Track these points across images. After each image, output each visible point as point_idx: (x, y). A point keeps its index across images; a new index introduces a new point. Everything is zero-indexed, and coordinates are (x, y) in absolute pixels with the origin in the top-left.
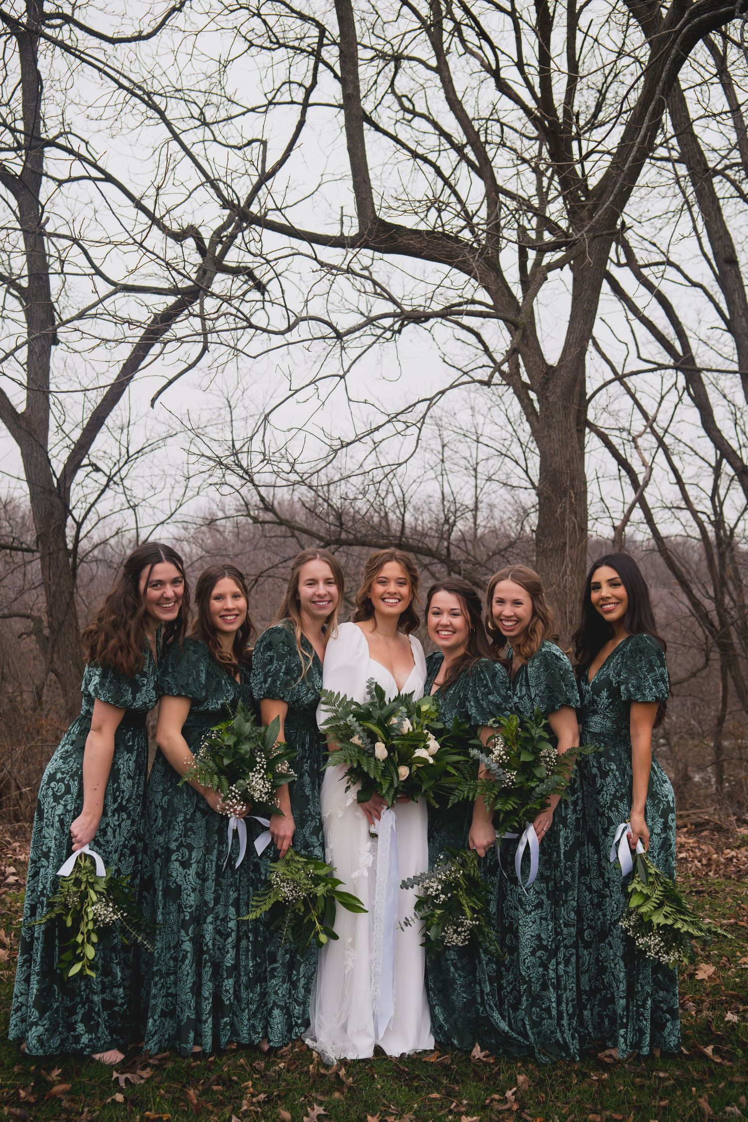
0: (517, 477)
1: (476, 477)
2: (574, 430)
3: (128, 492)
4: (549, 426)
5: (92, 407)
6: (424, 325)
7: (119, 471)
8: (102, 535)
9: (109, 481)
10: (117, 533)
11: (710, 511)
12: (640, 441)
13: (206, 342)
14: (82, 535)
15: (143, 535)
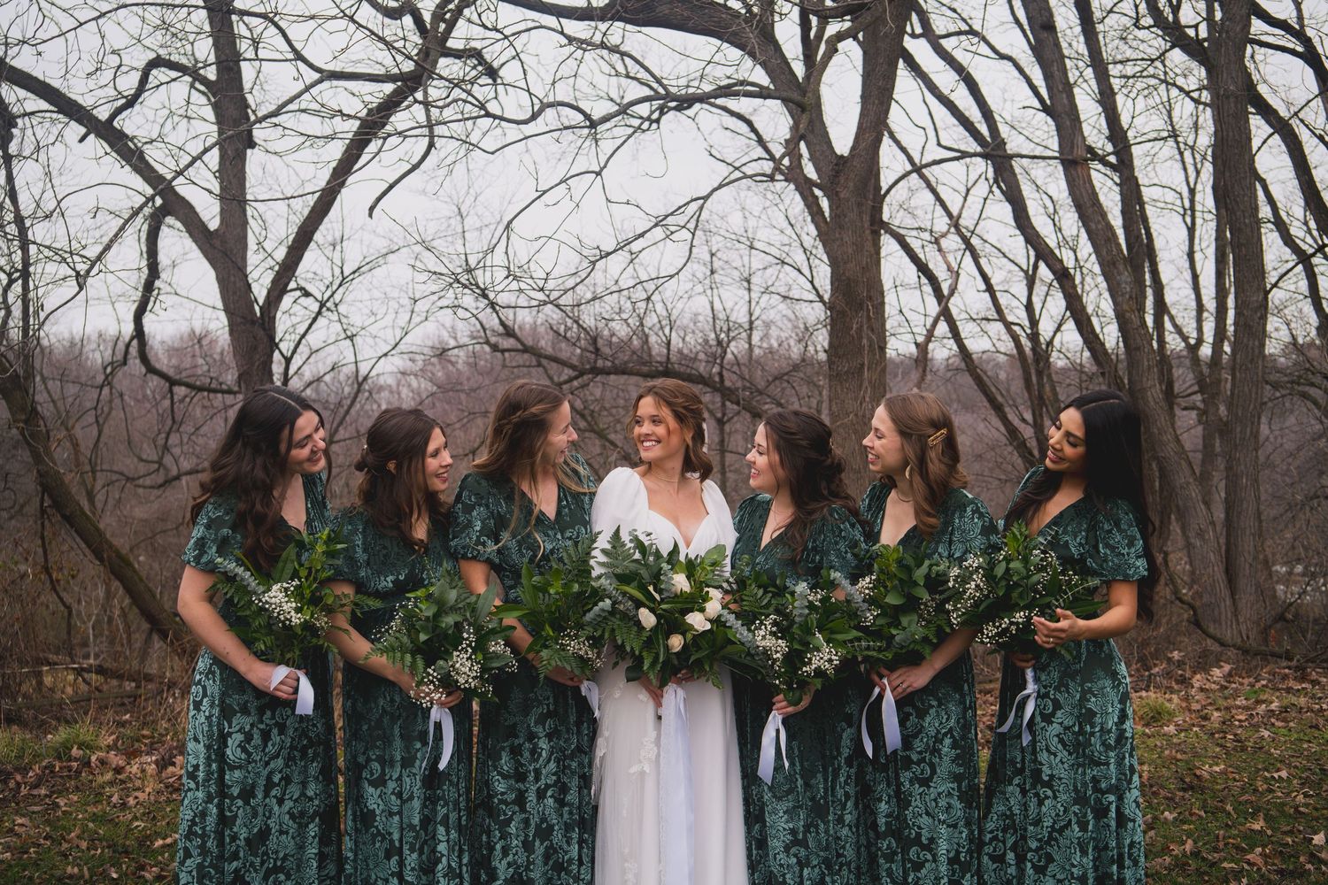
0: (801, 288)
1: (749, 290)
2: (868, 232)
3: (344, 320)
4: (841, 227)
5: (297, 220)
6: (688, 112)
7: (332, 296)
8: (314, 370)
9: (321, 308)
10: (333, 369)
11: (1026, 323)
12: (944, 243)
13: (432, 136)
14: (291, 372)
15: (364, 370)
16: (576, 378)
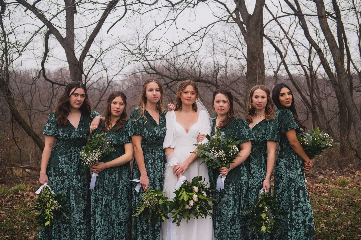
0: (240, 55)
1: (226, 56)
2: (259, 38)
3: (104, 65)
4: (250, 36)
5: (89, 34)
6: (205, 2)
7: (99, 57)
8: (95, 80)
9: (96, 61)
10: (100, 79)
11: (308, 65)
12: (283, 41)
13: (126, 9)
14: (87, 80)
15: (110, 79)
16: (172, 82)
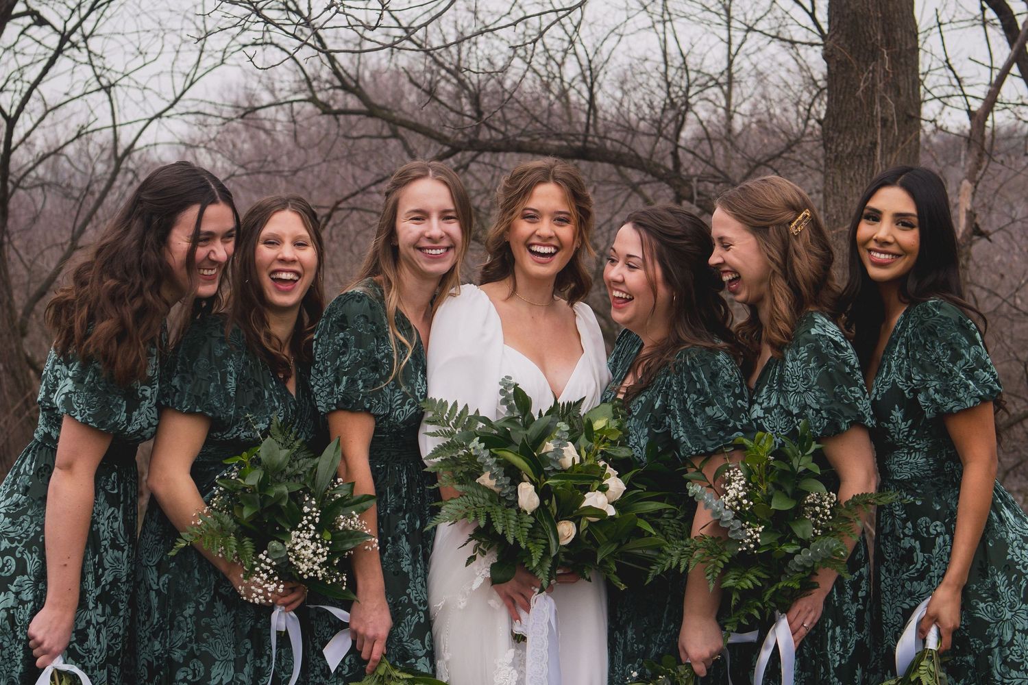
0: (798, 24)
3: (96, 62)
7: (79, 24)
8: (51, 137)
9: (62, 43)
10: (79, 136)
14: (16, 139)
15: (125, 139)
16: (447, 155)
